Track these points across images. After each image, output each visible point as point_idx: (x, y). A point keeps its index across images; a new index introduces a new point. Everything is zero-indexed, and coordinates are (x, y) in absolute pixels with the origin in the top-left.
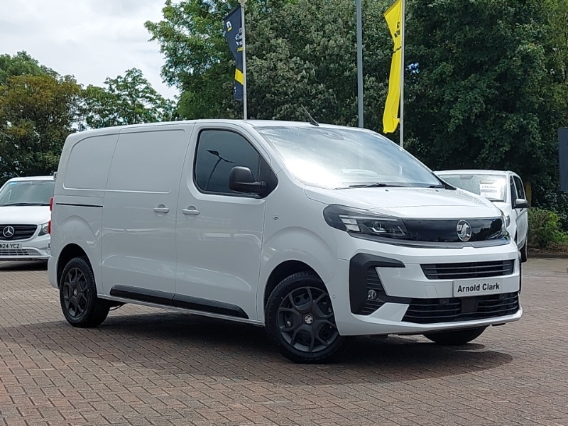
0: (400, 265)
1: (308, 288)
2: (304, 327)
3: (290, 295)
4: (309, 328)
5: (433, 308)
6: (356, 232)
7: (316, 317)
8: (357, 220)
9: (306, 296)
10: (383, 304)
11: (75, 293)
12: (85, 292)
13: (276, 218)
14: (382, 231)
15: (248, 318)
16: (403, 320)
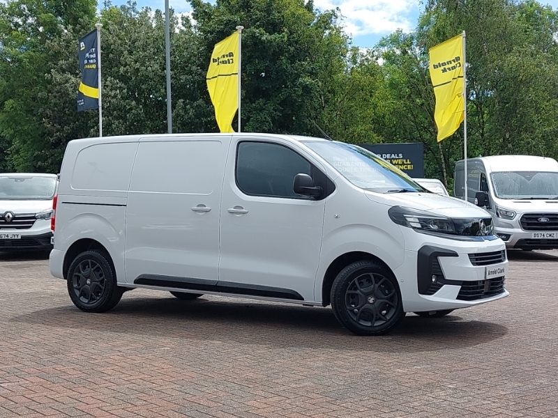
0: (455, 255)
1: (371, 274)
2: (367, 305)
3: (356, 279)
4: (371, 307)
5: (473, 288)
6: (419, 228)
7: (377, 298)
8: (419, 219)
9: (369, 280)
10: (442, 286)
11: (88, 282)
12: (102, 282)
13: (337, 217)
14: (435, 227)
15: (303, 299)
16: (457, 298)
